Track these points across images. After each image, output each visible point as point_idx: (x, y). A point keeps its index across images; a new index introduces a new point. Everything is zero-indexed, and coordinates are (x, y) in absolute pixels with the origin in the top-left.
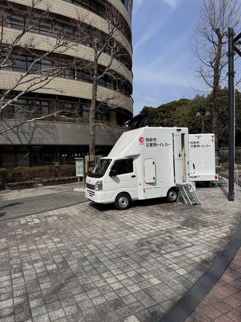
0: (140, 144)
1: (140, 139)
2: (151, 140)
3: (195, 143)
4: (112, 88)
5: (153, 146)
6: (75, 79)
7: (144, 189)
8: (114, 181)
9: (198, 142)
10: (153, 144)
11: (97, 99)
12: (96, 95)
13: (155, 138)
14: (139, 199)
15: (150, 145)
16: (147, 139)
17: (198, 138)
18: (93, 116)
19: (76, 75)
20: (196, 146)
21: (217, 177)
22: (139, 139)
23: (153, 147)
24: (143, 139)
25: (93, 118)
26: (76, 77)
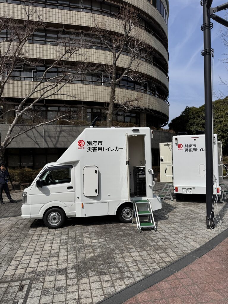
0: (79, 148)
1: (80, 142)
2: (95, 143)
3: (190, 145)
4: (143, 91)
5: (97, 150)
6: (102, 85)
7: (82, 204)
8: (42, 193)
9: (194, 145)
10: (97, 149)
11: (115, 101)
12: (114, 98)
13: (100, 141)
14: (77, 216)
15: (92, 149)
16: (89, 143)
17: (195, 140)
18: (110, 119)
19: (103, 81)
20: (192, 150)
21: (220, 190)
22: (78, 143)
23: (98, 153)
24: (83, 142)
25: (110, 121)
26: (102, 83)
